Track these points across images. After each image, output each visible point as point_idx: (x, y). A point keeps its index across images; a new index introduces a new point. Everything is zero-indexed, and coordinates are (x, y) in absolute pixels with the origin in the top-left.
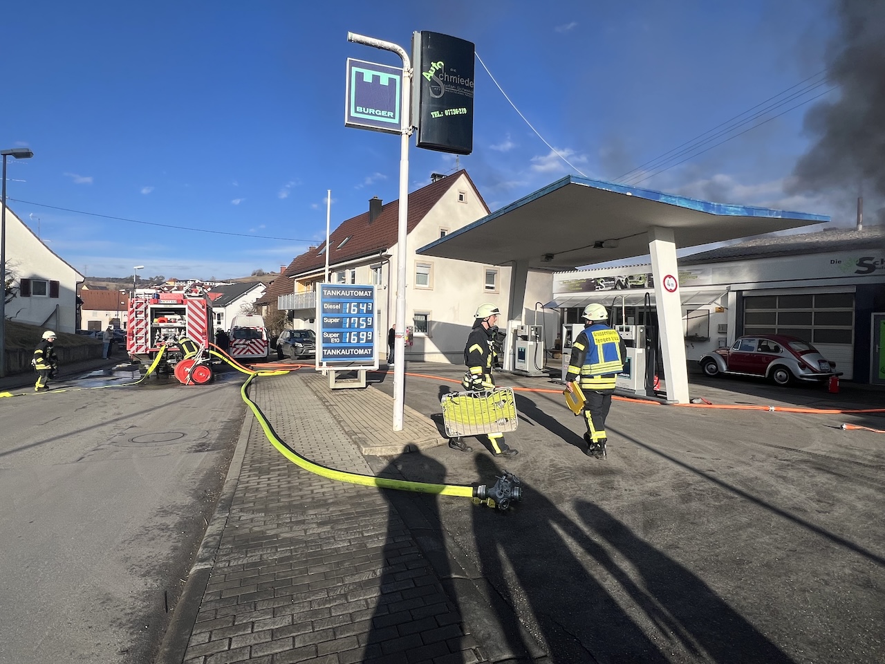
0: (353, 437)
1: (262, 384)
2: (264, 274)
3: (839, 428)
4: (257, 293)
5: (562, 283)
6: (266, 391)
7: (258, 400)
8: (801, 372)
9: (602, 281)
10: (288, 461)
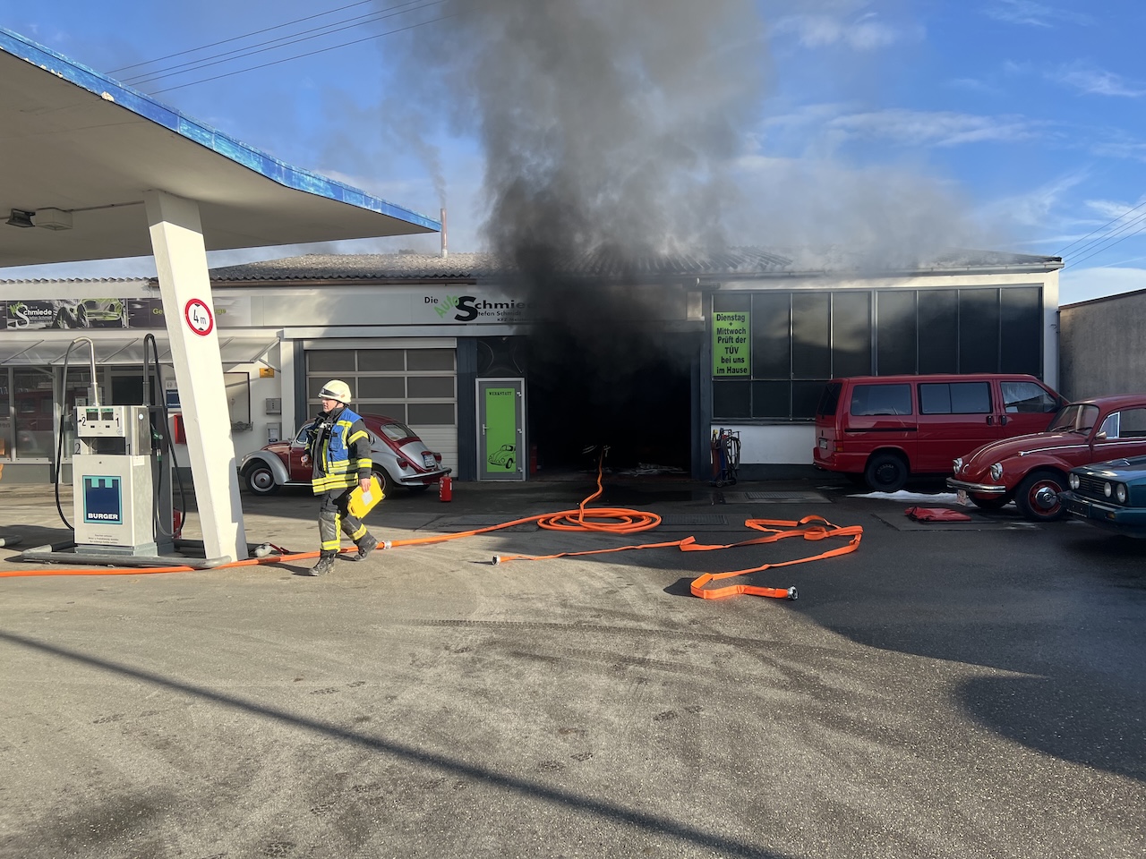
3: (490, 563)
8: (402, 473)
9: (21, 310)
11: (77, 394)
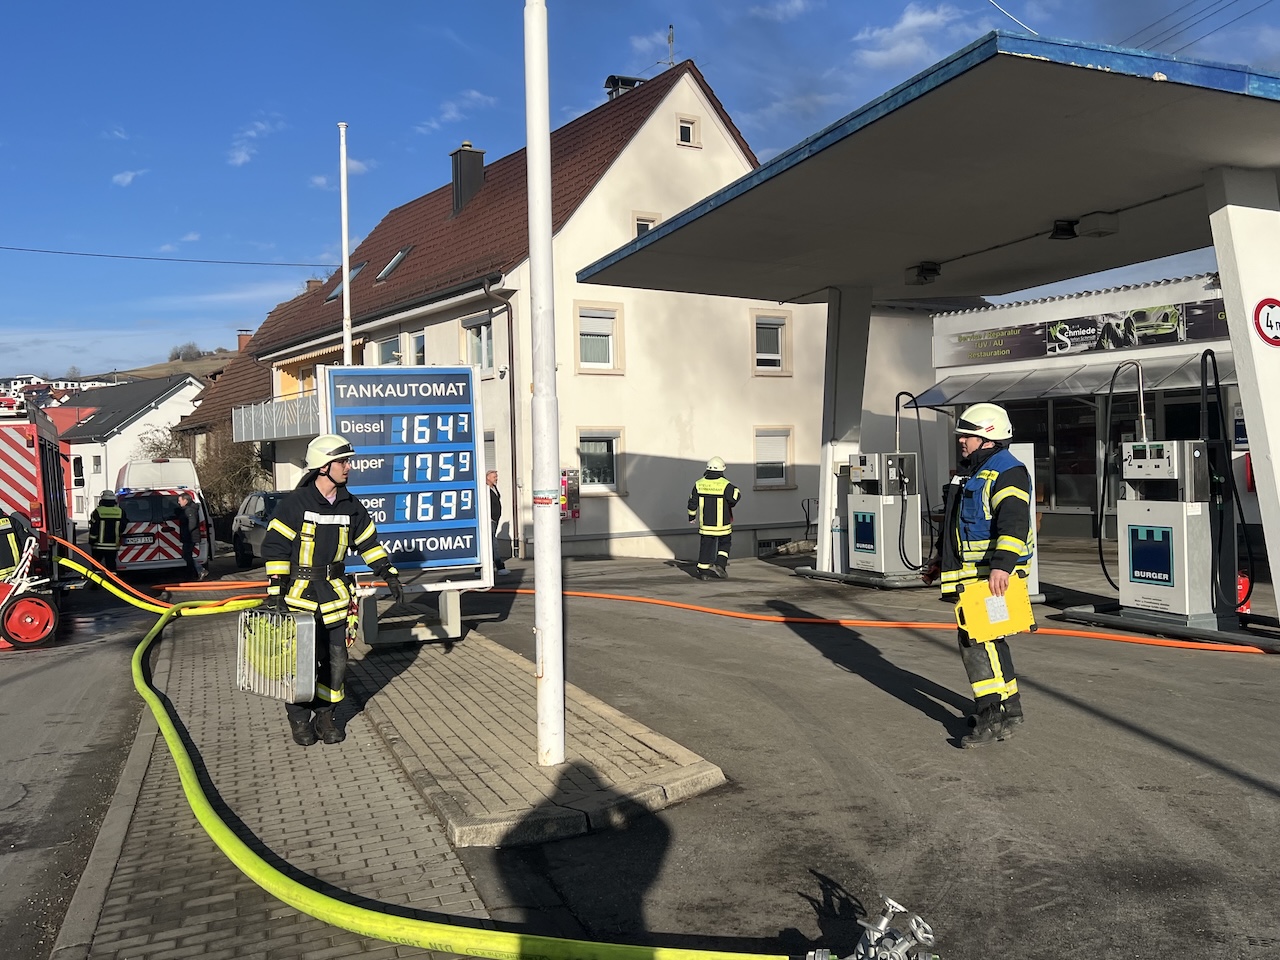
0: (427, 791)
1: (189, 638)
2: (199, 356)
4: (181, 404)
5: (956, 340)
6: (199, 660)
7: (173, 685)
9: (1062, 332)
10: (238, 875)
11: (1123, 428)
